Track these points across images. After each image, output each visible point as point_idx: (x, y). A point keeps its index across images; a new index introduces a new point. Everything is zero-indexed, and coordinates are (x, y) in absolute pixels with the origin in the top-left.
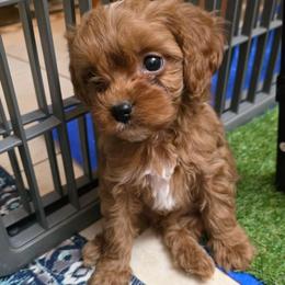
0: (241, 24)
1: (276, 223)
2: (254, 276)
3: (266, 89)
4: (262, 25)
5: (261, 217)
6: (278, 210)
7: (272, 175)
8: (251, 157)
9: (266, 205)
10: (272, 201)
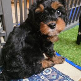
0: (70, 4)
1: (77, 51)
2: (72, 62)
3: (76, 20)
4: (74, 6)
5: (73, 49)
6: (77, 48)
7: (75, 41)
8: (70, 37)
9: (74, 47)
10: (76, 46)
